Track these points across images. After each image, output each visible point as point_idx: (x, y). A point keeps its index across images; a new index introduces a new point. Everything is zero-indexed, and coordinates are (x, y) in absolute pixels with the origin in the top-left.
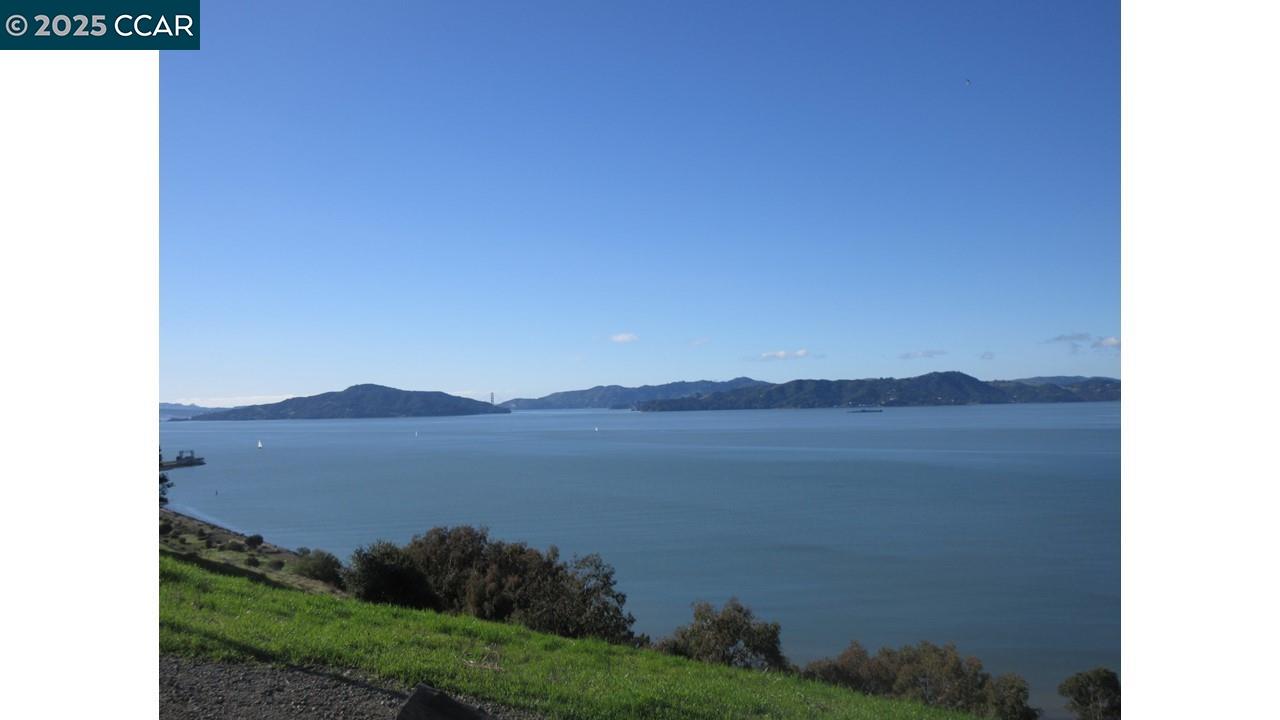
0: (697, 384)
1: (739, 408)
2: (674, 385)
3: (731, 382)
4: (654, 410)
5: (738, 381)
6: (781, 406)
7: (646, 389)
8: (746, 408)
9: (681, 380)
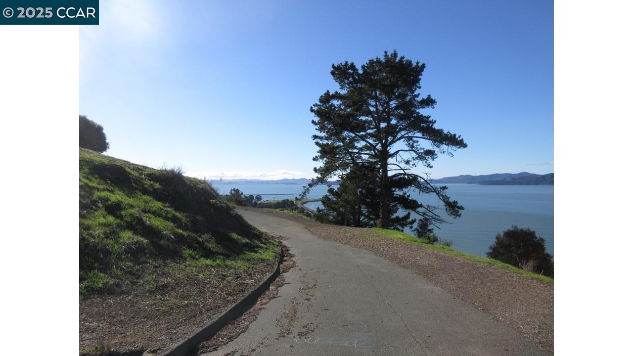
0: (503, 175)
1: (523, 184)
2: (493, 175)
3: (519, 174)
4: (485, 184)
5: (522, 173)
6: (543, 184)
7: (481, 176)
8: (526, 184)
9: (496, 173)
